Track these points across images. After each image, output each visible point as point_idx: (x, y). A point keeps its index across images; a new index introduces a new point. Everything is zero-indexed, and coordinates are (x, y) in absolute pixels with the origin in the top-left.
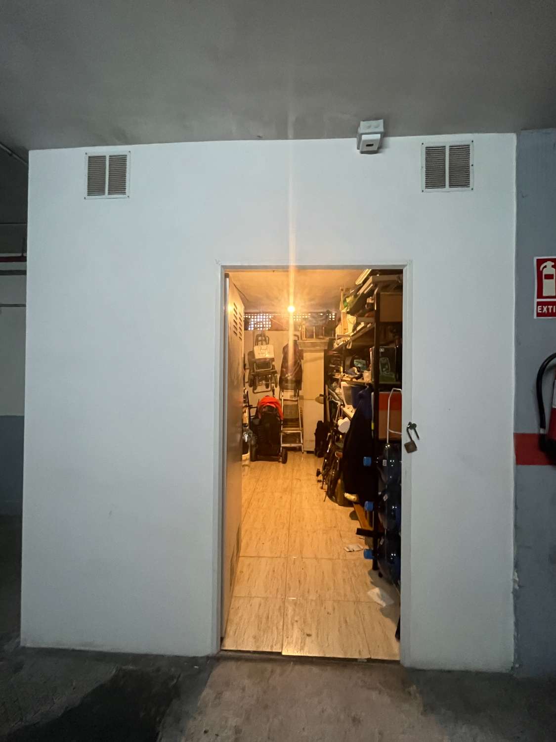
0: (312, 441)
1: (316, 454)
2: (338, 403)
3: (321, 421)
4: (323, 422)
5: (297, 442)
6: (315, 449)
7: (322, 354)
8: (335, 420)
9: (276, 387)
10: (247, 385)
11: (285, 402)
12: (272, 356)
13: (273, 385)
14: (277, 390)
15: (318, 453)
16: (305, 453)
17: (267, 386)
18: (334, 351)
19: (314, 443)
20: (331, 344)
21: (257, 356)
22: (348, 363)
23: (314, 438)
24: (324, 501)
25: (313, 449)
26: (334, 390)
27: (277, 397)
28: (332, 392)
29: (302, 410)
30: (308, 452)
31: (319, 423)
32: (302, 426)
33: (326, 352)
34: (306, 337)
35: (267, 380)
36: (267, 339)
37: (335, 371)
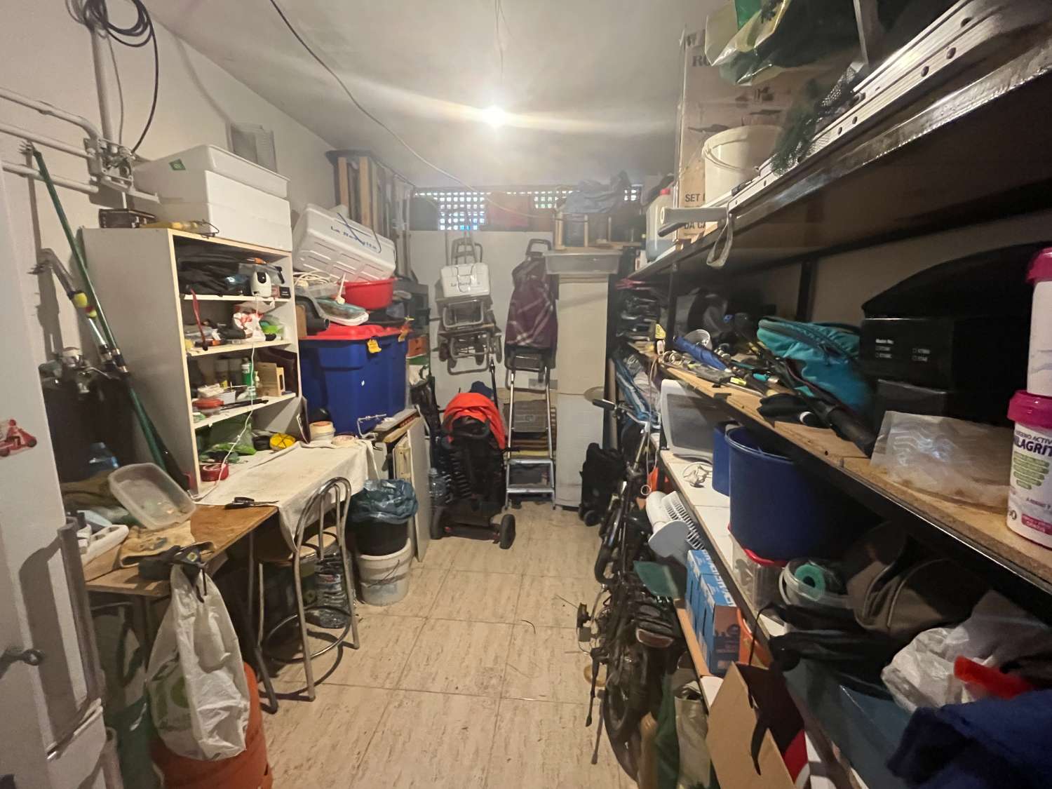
0: (574, 485)
1: (582, 517)
2: (643, 426)
3: (598, 445)
4: (601, 447)
5: (544, 481)
6: (582, 505)
7: (604, 287)
8: (632, 465)
9: (499, 361)
10: (435, 355)
11: (517, 393)
12: (484, 290)
13: (494, 356)
14: (501, 368)
15: (586, 515)
16: (559, 508)
17: (479, 360)
18: (634, 278)
19: (579, 491)
20: (628, 258)
21: (451, 291)
23: (580, 480)
24: (594, 762)
25: (577, 502)
26: (630, 378)
27: (500, 384)
28: (626, 384)
29: (555, 413)
30: (565, 508)
31: (593, 448)
32: (554, 449)
33: (613, 280)
34: (565, 242)
35: (478, 345)
36: (478, 249)
37: (635, 330)
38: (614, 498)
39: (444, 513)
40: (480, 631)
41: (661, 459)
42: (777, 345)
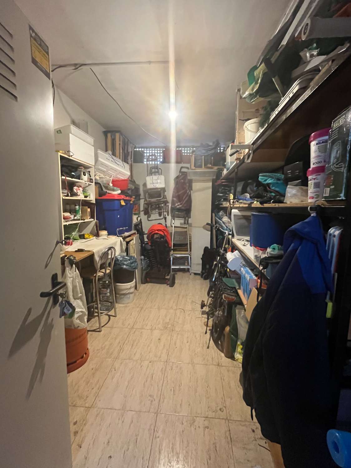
0: (199, 264)
1: (202, 277)
2: (226, 233)
3: (208, 247)
4: (209, 248)
5: (186, 264)
6: (202, 272)
7: (210, 184)
8: (221, 249)
9: (168, 215)
10: (142, 213)
11: (176, 229)
12: (162, 186)
13: (166, 213)
14: (169, 218)
15: (204, 276)
16: (192, 274)
17: (160, 215)
18: (222, 180)
19: (201, 266)
20: (220, 172)
21: (149, 186)
22: (239, 189)
23: (201, 262)
24: (208, 348)
25: (199, 271)
26: (221, 219)
27: (168, 224)
28: (219, 220)
29: (191, 236)
30: (195, 274)
31: (206, 249)
32: (190, 251)
33: (214, 181)
34: (195, 166)
35: (160, 208)
36: (160, 170)
37: (222, 200)
38: (215, 263)
39: (147, 273)
40: (163, 312)
41: (232, 242)
42: (263, 180)
